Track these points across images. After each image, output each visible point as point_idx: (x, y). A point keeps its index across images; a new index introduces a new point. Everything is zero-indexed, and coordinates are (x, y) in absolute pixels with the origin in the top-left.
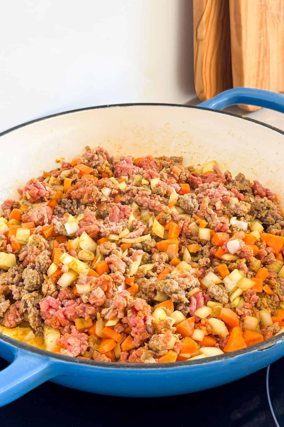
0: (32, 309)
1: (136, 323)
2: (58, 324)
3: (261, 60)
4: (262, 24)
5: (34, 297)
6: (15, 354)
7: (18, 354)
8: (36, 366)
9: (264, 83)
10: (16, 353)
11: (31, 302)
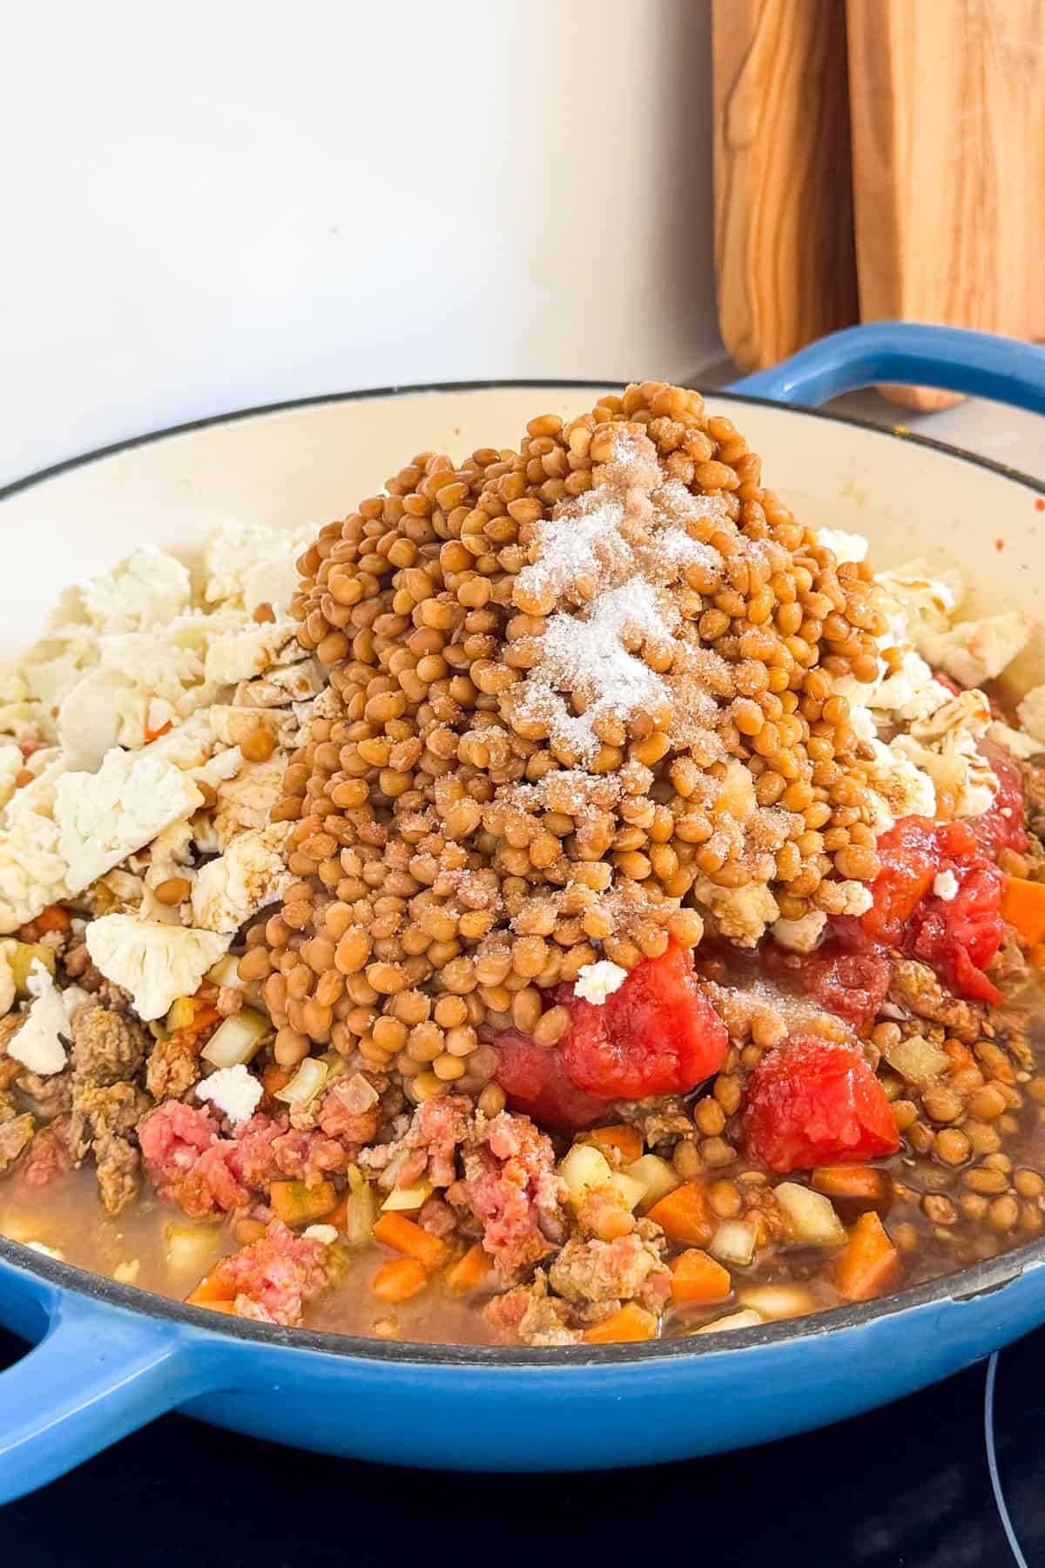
0: (113, 1146)
1: (500, 1204)
2: (208, 1202)
3: (965, 220)
4: (969, 89)
5: (121, 1102)
6: (52, 1311)
7: (61, 1310)
8: (127, 1357)
9: (975, 309)
10: (54, 1309)
11: (107, 1118)
